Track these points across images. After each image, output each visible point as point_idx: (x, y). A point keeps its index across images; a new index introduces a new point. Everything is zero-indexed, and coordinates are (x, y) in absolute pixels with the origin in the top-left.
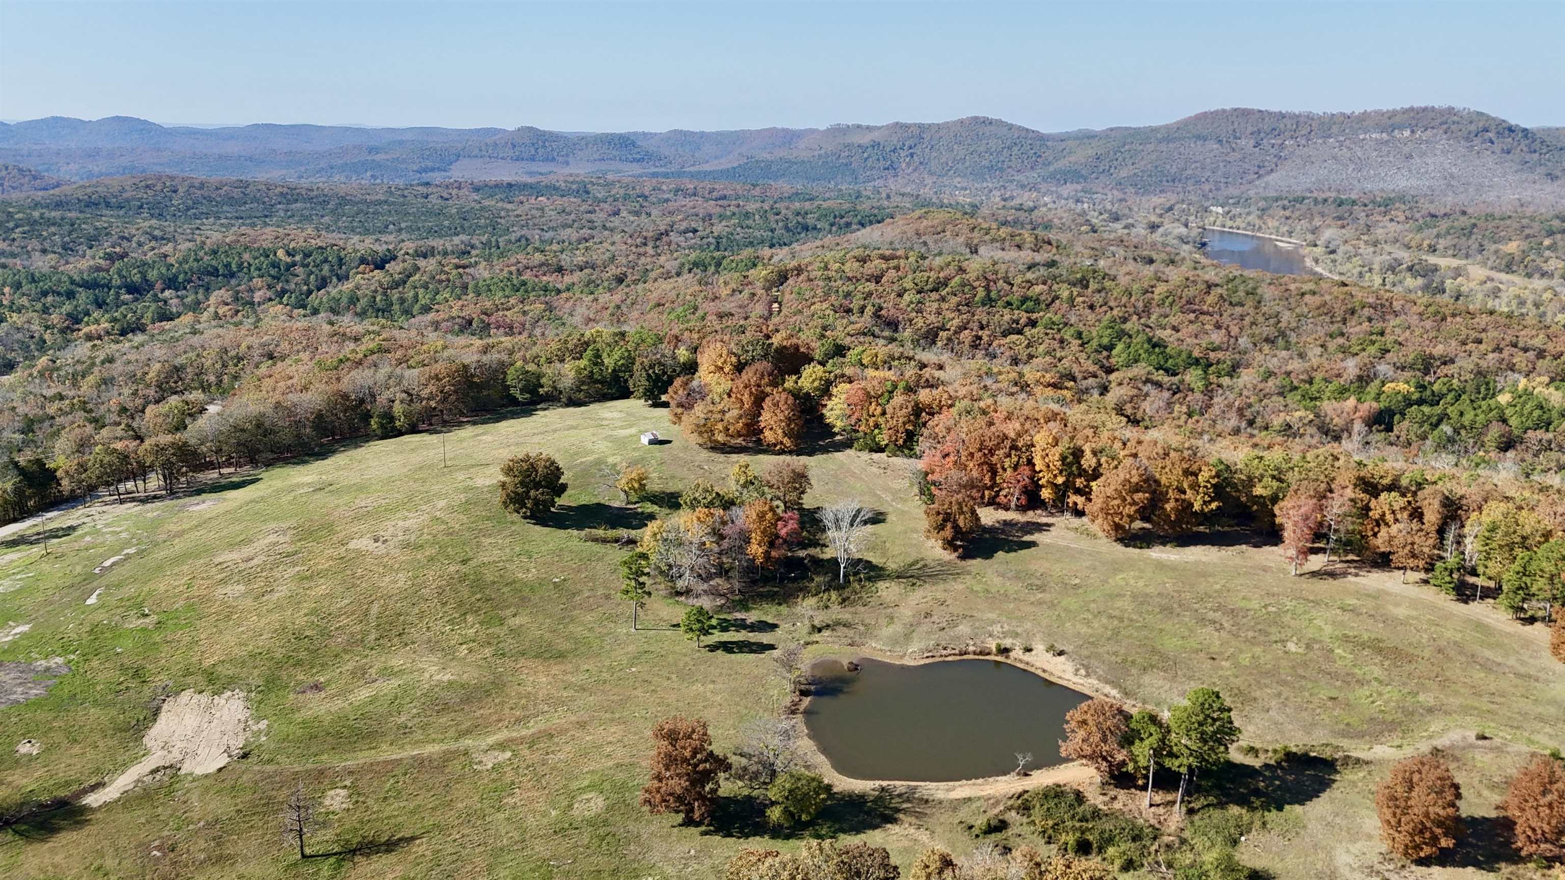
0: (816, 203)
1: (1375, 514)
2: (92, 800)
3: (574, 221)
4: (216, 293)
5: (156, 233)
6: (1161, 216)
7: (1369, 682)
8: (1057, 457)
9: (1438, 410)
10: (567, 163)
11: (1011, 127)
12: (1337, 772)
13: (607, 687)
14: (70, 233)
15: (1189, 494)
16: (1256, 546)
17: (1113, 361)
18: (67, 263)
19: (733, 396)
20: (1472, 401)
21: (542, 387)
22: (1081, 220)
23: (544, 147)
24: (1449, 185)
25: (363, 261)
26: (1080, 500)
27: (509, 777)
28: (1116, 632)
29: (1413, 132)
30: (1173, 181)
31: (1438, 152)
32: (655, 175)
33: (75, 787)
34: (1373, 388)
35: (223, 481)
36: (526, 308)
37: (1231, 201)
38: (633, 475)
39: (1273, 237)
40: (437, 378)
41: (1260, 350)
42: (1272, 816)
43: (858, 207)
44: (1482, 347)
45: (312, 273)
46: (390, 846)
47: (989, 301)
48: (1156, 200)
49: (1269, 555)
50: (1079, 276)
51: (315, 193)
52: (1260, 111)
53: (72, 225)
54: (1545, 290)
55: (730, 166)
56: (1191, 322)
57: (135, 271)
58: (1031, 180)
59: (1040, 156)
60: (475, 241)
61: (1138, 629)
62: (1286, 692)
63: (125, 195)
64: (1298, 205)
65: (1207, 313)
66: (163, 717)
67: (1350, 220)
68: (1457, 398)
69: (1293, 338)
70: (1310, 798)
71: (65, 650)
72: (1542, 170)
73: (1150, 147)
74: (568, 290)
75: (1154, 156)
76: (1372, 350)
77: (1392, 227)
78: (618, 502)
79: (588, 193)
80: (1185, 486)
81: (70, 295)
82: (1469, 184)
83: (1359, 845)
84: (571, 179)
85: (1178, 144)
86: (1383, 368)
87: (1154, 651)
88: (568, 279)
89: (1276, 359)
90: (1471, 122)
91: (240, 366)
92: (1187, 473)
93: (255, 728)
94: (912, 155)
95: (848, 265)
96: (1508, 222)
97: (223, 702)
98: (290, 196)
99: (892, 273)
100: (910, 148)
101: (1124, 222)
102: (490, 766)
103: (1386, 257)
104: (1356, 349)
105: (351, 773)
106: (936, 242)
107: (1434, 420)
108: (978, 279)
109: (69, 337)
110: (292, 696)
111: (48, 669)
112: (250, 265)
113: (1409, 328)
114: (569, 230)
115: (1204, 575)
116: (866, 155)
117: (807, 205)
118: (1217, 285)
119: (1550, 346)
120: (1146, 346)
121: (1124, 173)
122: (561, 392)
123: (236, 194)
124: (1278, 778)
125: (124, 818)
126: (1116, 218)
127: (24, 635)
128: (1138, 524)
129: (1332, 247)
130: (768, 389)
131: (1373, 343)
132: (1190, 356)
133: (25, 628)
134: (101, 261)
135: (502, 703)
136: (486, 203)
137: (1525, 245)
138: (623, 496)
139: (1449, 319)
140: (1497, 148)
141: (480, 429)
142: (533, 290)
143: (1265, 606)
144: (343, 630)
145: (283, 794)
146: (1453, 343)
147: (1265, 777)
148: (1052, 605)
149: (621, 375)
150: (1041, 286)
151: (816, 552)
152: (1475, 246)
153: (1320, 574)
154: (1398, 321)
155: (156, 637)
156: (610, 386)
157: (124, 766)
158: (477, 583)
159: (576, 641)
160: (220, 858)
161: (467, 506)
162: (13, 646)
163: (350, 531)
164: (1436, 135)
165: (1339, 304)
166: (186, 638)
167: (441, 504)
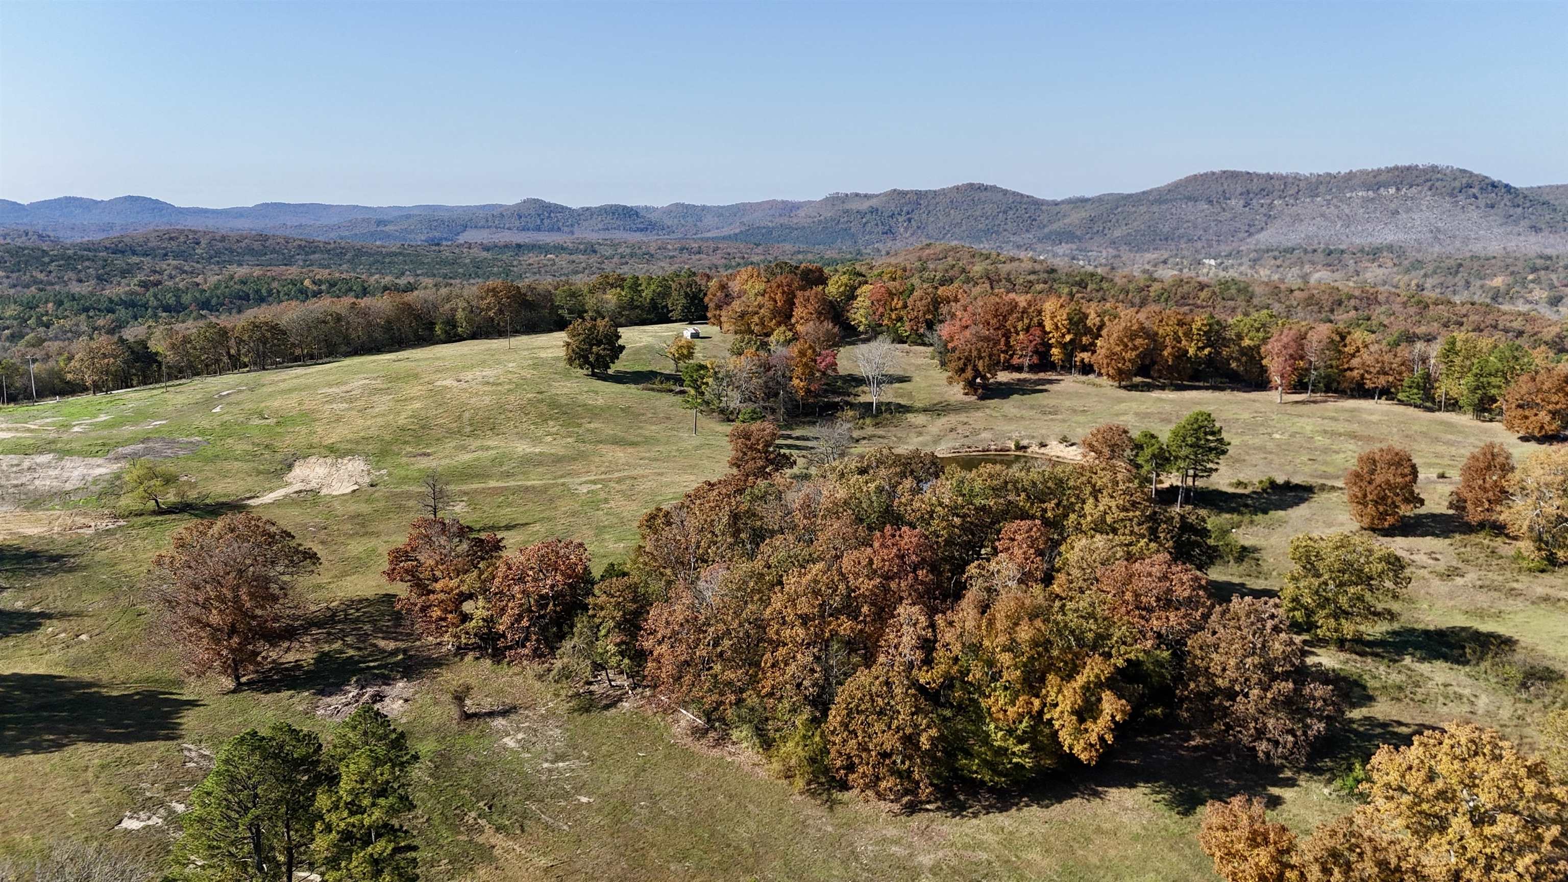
1: (1350, 350)
2: (251, 502)
3: (584, 269)
5: (186, 268)
7: (1344, 451)
8: (1065, 317)
10: (572, 231)
11: (1005, 192)
12: (1314, 493)
14: (104, 267)
15: (1184, 342)
16: (1246, 391)
18: (103, 289)
19: (767, 295)
21: (587, 312)
23: (549, 217)
24: (1436, 238)
26: (1086, 356)
27: (603, 495)
29: (1398, 189)
30: (1166, 239)
31: (1424, 208)
32: (658, 239)
33: (234, 497)
37: (1223, 255)
38: (682, 343)
40: (494, 292)
42: (1260, 517)
46: (509, 528)
48: (1149, 256)
49: (1259, 396)
51: (333, 246)
52: (1248, 173)
53: (105, 262)
55: (732, 232)
57: (170, 295)
58: (1026, 241)
59: (1035, 220)
62: (1271, 457)
63: (150, 245)
64: (1288, 256)
66: (296, 469)
67: (1339, 267)
70: (1292, 507)
71: (201, 434)
72: (1525, 223)
73: (1143, 209)
75: (1147, 217)
77: (1380, 271)
78: (668, 370)
79: (595, 251)
80: (1180, 334)
81: (110, 310)
82: (1455, 237)
83: (1332, 529)
84: (578, 242)
85: (1169, 205)
90: (1455, 179)
92: (1181, 324)
93: (377, 473)
94: (909, 220)
96: (1493, 261)
97: (346, 461)
98: (308, 249)
100: (908, 213)
102: (585, 491)
105: (467, 494)
108: (981, 278)
110: (404, 458)
111: (189, 442)
115: (1199, 405)
116: (864, 220)
119: (1528, 328)
121: (1117, 233)
123: (257, 246)
124: (1264, 498)
125: (282, 511)
127: (163, 426)
128: (1138, 380)
130: (798, 291)
133: (164, 422)
134: (136, 288)
135: (589, 464)
137: (1510, 280)
138: (672, 364)
139: (1432, 307)
140: (1481, 202)
141: (534, 336)
143: (1254, 418)
144: (441, 426)
145: (411, 503)
146: (1435, 324)
147: (1252, 498)
148: (1064, 421)
149: (659, 301)
150: (1042, 285)
151: (851, 399)
152: (1462, 283)
153: (1303, 402)
154: (1383, 308)
155: (278, 429)
156: (649, 312)
157: (272, 490)
158: (554, 404)
159: (646, 437)
160: (366, 534)
161: (535, 366)
162: (157, 430)
163: (434, 377)
164: (1421, 192)
165: (1327, 296)
166: (304, 430)
167: (511, 365)
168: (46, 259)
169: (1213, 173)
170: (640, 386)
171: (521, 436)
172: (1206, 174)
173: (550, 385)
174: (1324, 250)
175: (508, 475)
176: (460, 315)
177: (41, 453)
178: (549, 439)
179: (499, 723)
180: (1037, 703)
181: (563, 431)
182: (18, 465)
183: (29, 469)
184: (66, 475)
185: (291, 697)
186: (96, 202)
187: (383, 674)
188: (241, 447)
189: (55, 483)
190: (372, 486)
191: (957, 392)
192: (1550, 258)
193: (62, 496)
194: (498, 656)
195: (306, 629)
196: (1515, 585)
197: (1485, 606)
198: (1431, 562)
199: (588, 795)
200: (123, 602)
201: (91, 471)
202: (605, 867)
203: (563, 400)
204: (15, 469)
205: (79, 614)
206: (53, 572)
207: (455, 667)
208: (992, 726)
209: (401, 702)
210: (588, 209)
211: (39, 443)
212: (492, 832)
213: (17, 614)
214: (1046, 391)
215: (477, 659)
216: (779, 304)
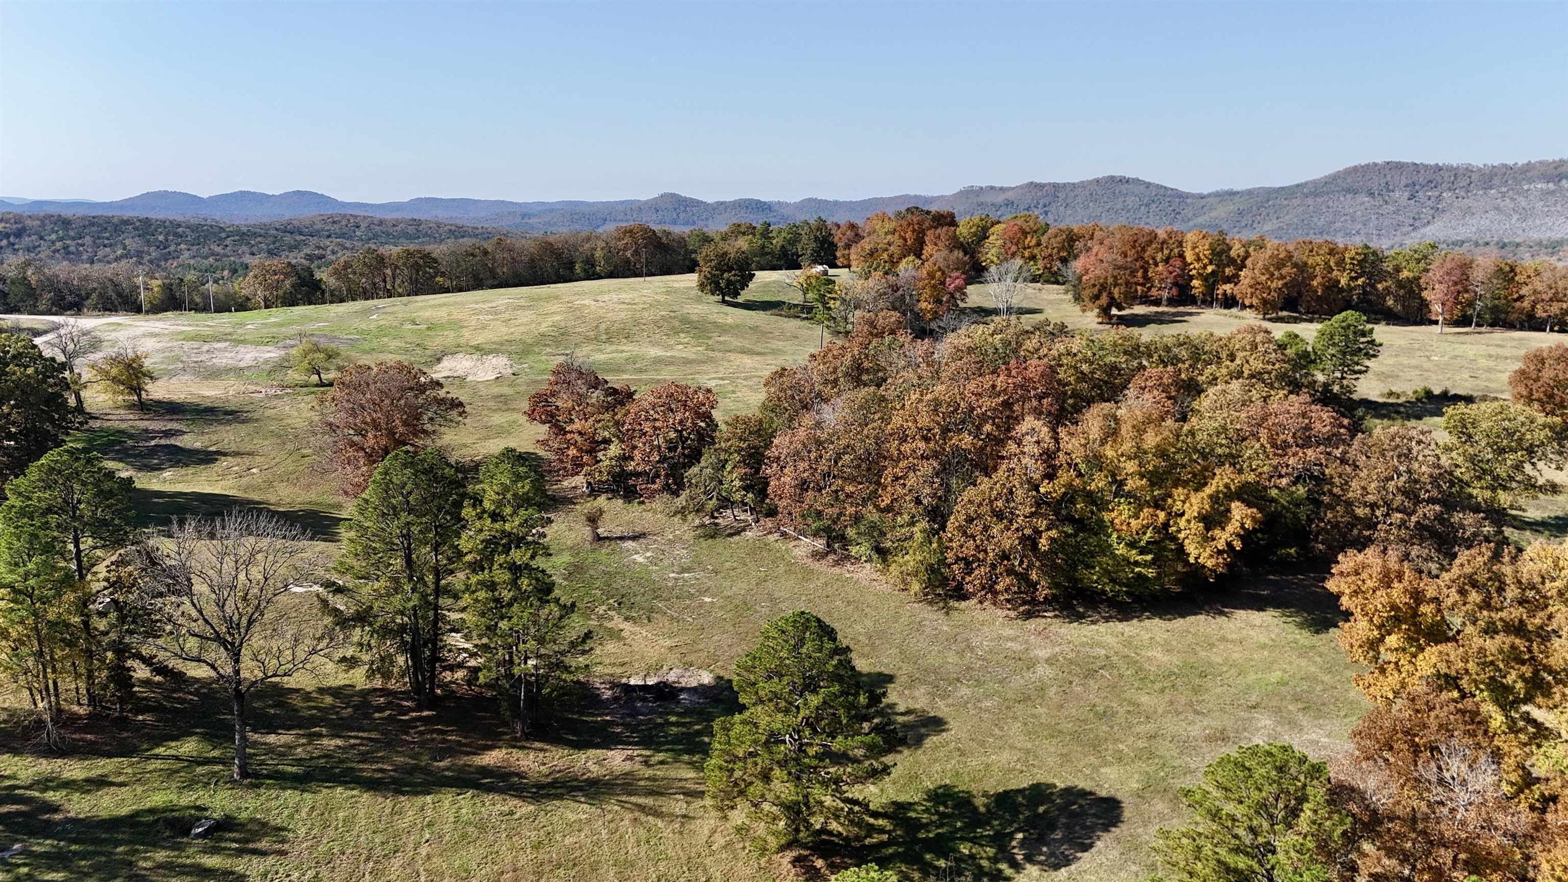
1: (1520, 279)
8: (1207, 247)
11: (1148, 185)
15: (1336, 272)
19: (897, 234)
23: (685, 211)
26: (1228, 287)
27: (730, 388)
38: (810, 273)
40: (631, 233)
62: (1428, 374)
66: (445, 361)
71: (360, 333)
73: (1296, 202)
75: (1300, 211)
78: (797, 301)
80: (1332, 264)
85: (1326, 198)
92: (1333, 253)
93: (519, 366)
97: (490, 358)
100: (1045, 206)
110: (544, 357)
124: (1418, 406)
133: (326, 324)
135: (717, 366)
138: (801, 296)
143: (1410, 344)
144: (579, 333)
147: (1405, 407)
149: (789, 247)
153: (1467, 333)
155: (429, 333)
156: (779, 259)
158: (685, 320)
160: (508, 410)
161: (668, 293)
162: (320, 329)
163: (573, 298)
166: (452, 334)
168: (223, 235)
169: (1375, 165)
170: (769, 312)
171: (654, 344)
172: (1368, 165)
173: (682, 307)
175: (641, 371)
176: (598, 254)
177: (219, 341)
178: (680, 346)
179: (630, 544)
180: (1162, 515)
181: (694, 341)
182: (198, 348)
183: (208, 351)
184: (240, 357)
186: (268, 196)
188: (394, 344)
189: (230, 362)
190: (514, 375)
191: (1090, 321)
193: (238, 372)
194: (629, 497)
199: (713, 596)
200: (290, 446)
201: (262, 355)
202: (726, 648)
203: (694, 318)
204: (195, 351)
205: (251, 454)
206: (229, 423)
207: (589, 504)
208: (1115, 536)
210: (722, 203)
211: (217, 335)
212: (620, 620)
213: (196, 452)
214: (1184, 321)
215: (609, 499)
216: (909, 242)
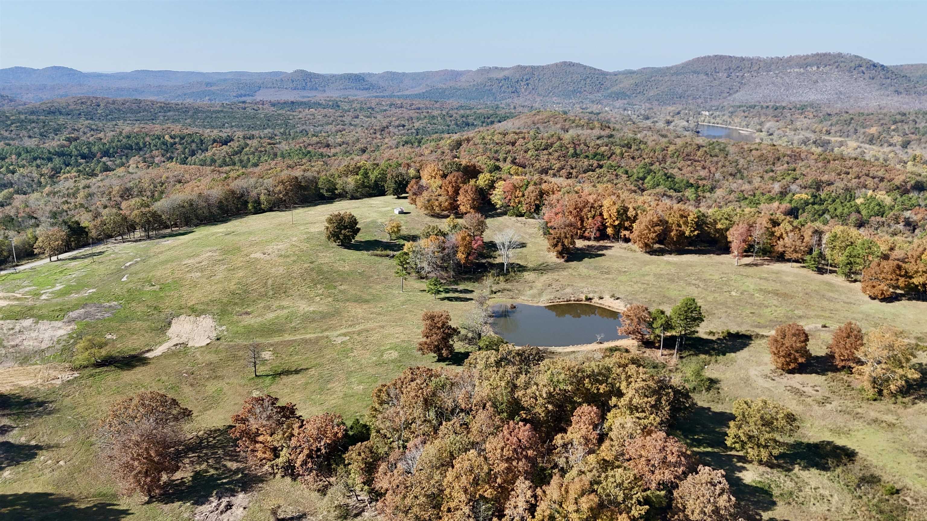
0: (473, 111)
1: (777, 234)
2: (148, 355)
3: (333, 121)
4: (132, 158)
5: (93, 127)
6: (673, 116)
7: (771, 306)
8: (615, 211)
9: (823, 207)
10: (325, 91)
11: (585, 67)
12: (752, 340)
13: (392, 313)
14: (44, 127)
15: (683, 227)
16: (718, 254)
17: (645, 185)
18: (44, 143)
19: (443, 188)
20: (842, 203)
21: (337, 189)
22: (628, 119)
23: (311, 81)
24: (839, 97)
25: (215, 141)
26: (627, 233)
27: (350, 346)
28: (645, 289)
29: (818, 67)
30: (680, 97)
31: (833, 79)
32: (376, 97)
33: (138, 351)
34: (788, 198)
35: (175, 233)
36: (313, 164)
37: (713, 108)
38: (394, 224)
39: (738, 128)
40: (283, 182)
41: (727, 180)
42: (721, 358)
43: (498, 112)
44: (849, 176)
45: (186, 148)
46: (297, 372)
47: (576, 155)
48: (670, 108)
49: (724, 258)
50: (626, 142)
51: (180, 106)
52: (730, 57)
53: (44, 123)
54: (890, 152)
55: (421, 92)
56: (689, 166)
57: (85, 147)
58: (597, 98)
59: (603, 84)
60: (276, 132)
61: (657, 288)
62: (729, 311)
63: (70, 108)
64: (752, 110)
65: (698, 161)
66: (173, 325)
67: (781, 118)
68: (834, 201)
69: (745, 173)
70: (739, 350)
71: (117, 299)
72: (892, 89)
73: (667, 78)
74: (334, 156)
75: (669, 83)
76: (789, 178)
77: (806, 121)
78: (386, 239)
79: (338, 106)
80: (681, 223)
81: (50, 160)
82: (850, 97)
83: (761, 367)
84: (328, 99)
85: (683, 76)
86: (794, 187)
87: (664, 296)
88: (333, 151)
89: (736, 184)
90: (852, 62)
91: (164, 187)
92: (682, 216)
93: (220, 329)
94: (528, 84)
95: (496, 136)
96: (871, 116)
97: (202, 319)
98: (166, 108)
99: (521, 141)
100: (527, 80)
101: (652, 120)
102: (340, 342)
103: (801, 136)
104: (779, 178)
105: (272, 345)
106: (544, 127)
107: (820, 212)
108: (569, 143)
109: (55, 180)
110: (235, 317)
111: (110, 307)
112: (150, 144)
113: (809, 166)
114: (331, 126)
115: (691, 266)
116: (501, 84)
117: (468, 112)
118: (703, 146)
119: (887, 176)
120: (664, 177)
121: (651, 94)
122: (347, 193)
123: (134, 106)
124: (724, 343)
125: (165, 362)
126: (647, 118)
127: (94, 293)
128: (657, 246)
129: (771, 132)
130: (461, 185)
131: (789, 174)
132: (688, 182)
133: (94, 290)
134: (64, 142)
135: (341, 319)
136: (280, 112)
137: (880, 129)
138: (388, 235)
139: (832, 162)
140: (867, 76)
141: (306, 209)
142: (315, 155)
143: (721, 278)
144: (255, 290)
145: (241, 353)
146: (833, 174)
147: (717, 343)
148: (613, 280)
149: (379, 182)
150: (605, 147)
151: (491, 260)
152: (852, 130)
153: (750, 265)
154: (803, 163)
155: (161, 294)
156: (373, 189)
157: (160, 344)
158: (320, 271)
159: (373, 296)
160: (216, 377)
161: (308, 240)
162: (90, 297)
164: (832, 69)
165: (771, 155)
166: (176, 294)
167: (294, 239)
168: (9, 122)
169: (709, 57)
170: (370, 253)
171: (302, 297)
172: (705, 57)
173: (317, 256)
174: (773, 107)
175: (295, 330)
176: (263, 198)
177: (25, 318)
178: (318, 299)
181: (326, 293)
182: (13, 329)
183: (20, 331)
184: (41, 336)
185: (180, 506)
186: (34, 70)
187: (231, 488)
188: (140, 309)
189: (35, 343)
190: (218, 339)
191: (552, 257)
192: (905, 114)
193: (42, 354)
194: (294, 477)
195: (186, 453)
196: (859, 410)
197: (842, 425)
198: (814, 392)
200: (82, 436)
201: (55, 333)
203: (325, 268)
204: (11, 332)
205: (57, 446)
206: (40, 415)
207: (270, 482)
209: (242, 509)
211: (24, 310)
213: (23, 447)
214: (603, 255)
215: (283, 477)
216: (450, 193)
